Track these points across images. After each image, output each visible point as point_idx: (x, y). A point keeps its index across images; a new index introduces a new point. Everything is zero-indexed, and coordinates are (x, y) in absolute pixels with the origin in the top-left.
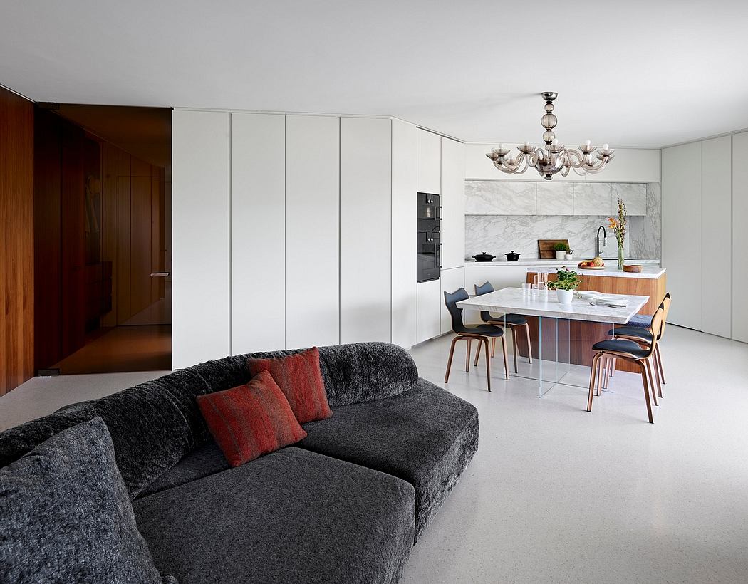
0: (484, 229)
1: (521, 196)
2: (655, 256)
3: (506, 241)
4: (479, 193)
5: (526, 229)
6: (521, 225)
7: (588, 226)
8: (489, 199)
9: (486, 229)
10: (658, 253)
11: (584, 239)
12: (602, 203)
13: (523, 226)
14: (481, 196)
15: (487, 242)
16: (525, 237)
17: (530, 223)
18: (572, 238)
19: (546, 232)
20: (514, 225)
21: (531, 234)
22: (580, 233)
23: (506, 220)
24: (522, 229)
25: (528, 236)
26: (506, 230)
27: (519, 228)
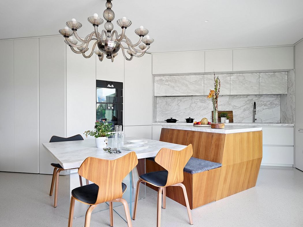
0: (178, 105)
1: (193, 84)
3: (191, 112)
4: (167, 83)
5: (204, 104)
6: (201, 102)
7: (248, 102)
8: (173, 86)
9: (179, 105)
10: (293, 119)
11: (245, 110)
12: (252, 86)
13: (203, 103)
14: (168, 85)
15: (179, 112)
16: (203, 109)
17: (207, 101)
18: (236, 110)
20: (196, 102)
21: (207, 107)
22: (242, 106)
23: (191, 99)
24: (202, 105)
25: (205, 108)
26: (191, 105)
27: (200, 104)
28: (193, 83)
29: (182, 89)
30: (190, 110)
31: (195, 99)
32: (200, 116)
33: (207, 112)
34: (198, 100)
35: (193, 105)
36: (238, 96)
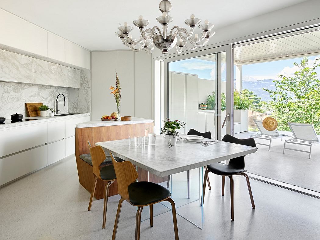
1: (24, 67)
2: (87, 111)
3: (3, 105)
6: (14, 91)
7: (51, 94)
8: (2, 66)
10: (89, 109)
11: (49, 102)
13: (16, 92)
17: (20, 90)
18: (43, 102)
19: (30, 97)
20: (9, 91)
21: (21, 99)
22: (48, 98)
23: (4, 86)
24: (15, 96)
25: (18, 100)
26: (3, 95)
27: (13, 94)
28: (24, 65)
29: (12, 72)
30: (2, 103)
31: (8, 87)
32: (13, 111)
33: (20, 104)
34: (11, 89)
35: (6, 95)
36: (45, 87)
